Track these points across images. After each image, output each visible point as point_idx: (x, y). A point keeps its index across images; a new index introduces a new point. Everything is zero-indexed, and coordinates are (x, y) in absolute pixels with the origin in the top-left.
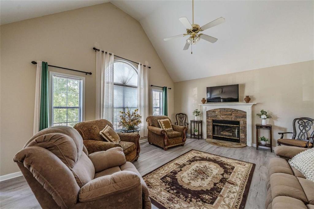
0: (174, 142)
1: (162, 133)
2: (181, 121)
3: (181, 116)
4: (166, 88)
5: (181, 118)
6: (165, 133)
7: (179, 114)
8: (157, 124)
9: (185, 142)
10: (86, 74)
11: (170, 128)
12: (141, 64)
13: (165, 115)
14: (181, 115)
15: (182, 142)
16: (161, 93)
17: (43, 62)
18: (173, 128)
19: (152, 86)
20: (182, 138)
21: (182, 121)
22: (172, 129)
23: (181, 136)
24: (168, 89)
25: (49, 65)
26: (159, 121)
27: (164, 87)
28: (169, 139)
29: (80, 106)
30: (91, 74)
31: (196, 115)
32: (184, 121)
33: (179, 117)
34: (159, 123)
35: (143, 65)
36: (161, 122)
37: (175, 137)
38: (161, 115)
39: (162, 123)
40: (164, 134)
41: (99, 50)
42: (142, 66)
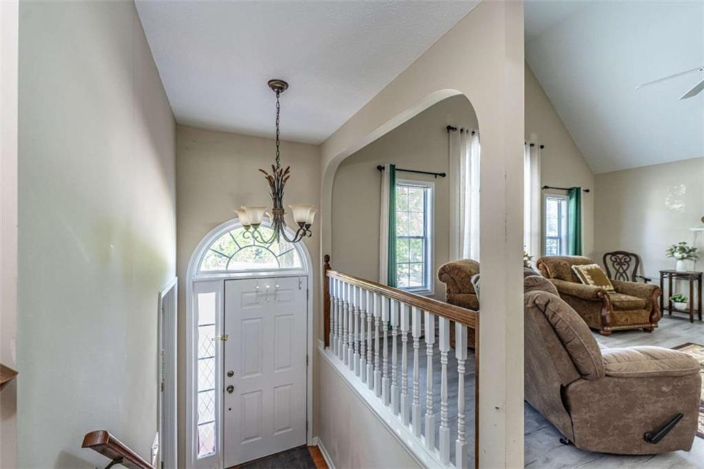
0: (627, 320)
1: (597, 294)
2: (621, 271)
3: (620, 259)
4: (578, 190)
5: (621, 264)
6: (606, 296)
7: (614, 254)
8: (570, 275)
9: (656, 322)
10: (436, 177)
11: (608, 286)
12: (526, 144)
13: (576, 254)
14: (620, 256)
15: (648, 321)
16: (564, 203)
17: (391, 165)
18: (614, 286)
19: (546, 187)
20: (649, 313)
21: (624, 272)
22: (612, 288)
23: (645, 308)
24: (582, 192)
25: (397, 170)
26: (576, 268)
27: (574, 188)
28: (614, 310)
29: (424, 235)
30: (444, 175)
31: (683, 258)
32: (629, 273)
33: (614, 262)
34: (576, 272)
35: (529, 143)
36: (582, 271)
37: (629, 308)
38: (564, 254)
39: (584, 273)
40: (602, 299)
41: (456, 129)
42: (529, 146)
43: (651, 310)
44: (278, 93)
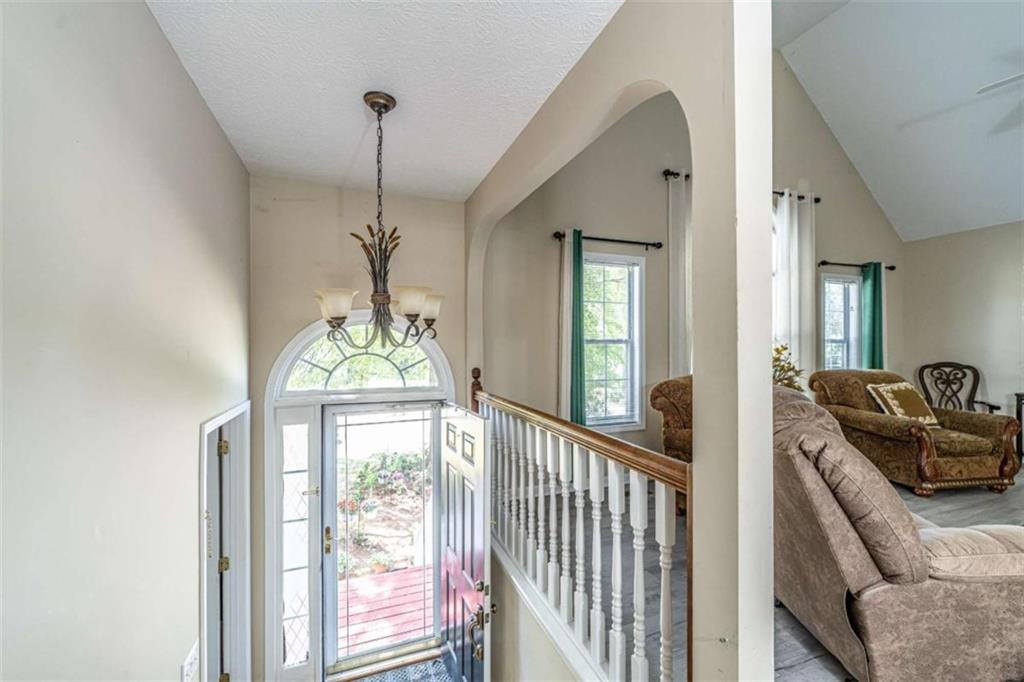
0: (960, 472)
1: (909, 430)
2: (949, 393)
3: (948, 375)
4: (877, 266)
5: (948, 383)
6: (924, 434)
7: (937, 366)
8: (864, 400)
9: (1011, 477)
10: (647, 249)
11: (928, 418)
12: (790, 195)
13: (873, 367)
14: (948, 370)
15: (997, 474)
16: (853, 289)
17: (575, 231)
18: (938, 417)
19: (824, 263)
20: (998, 462)
21: (955, 394)
22: (935, 421)
23: (991, 454)
24: (883, 269)
25: (585, 238)
26: (873, 388)
27: (870, 264)
28: (939, 456)
29: (630, 337)
30: (659, 246)
32: (963, 396)
33: (938, 379)
34: (874, 394)
35: (795, 194)
36: (884, 393)
37: (964, 453)
38: (853, 366)
39: (889, 397)
40: (918, 438)
41: (678, 174)
42: (795, 199)
43: (1003, 456)
44: (380, 114)
